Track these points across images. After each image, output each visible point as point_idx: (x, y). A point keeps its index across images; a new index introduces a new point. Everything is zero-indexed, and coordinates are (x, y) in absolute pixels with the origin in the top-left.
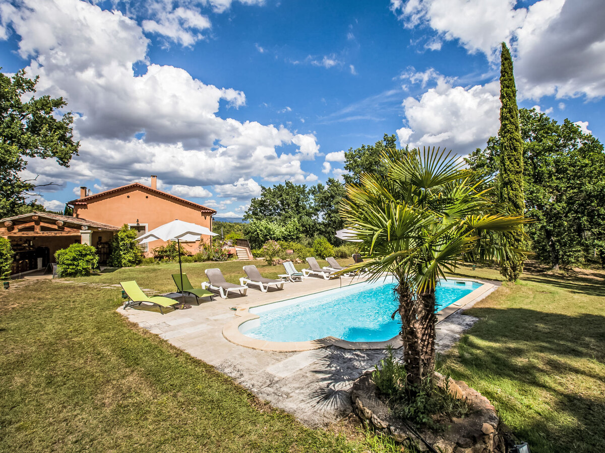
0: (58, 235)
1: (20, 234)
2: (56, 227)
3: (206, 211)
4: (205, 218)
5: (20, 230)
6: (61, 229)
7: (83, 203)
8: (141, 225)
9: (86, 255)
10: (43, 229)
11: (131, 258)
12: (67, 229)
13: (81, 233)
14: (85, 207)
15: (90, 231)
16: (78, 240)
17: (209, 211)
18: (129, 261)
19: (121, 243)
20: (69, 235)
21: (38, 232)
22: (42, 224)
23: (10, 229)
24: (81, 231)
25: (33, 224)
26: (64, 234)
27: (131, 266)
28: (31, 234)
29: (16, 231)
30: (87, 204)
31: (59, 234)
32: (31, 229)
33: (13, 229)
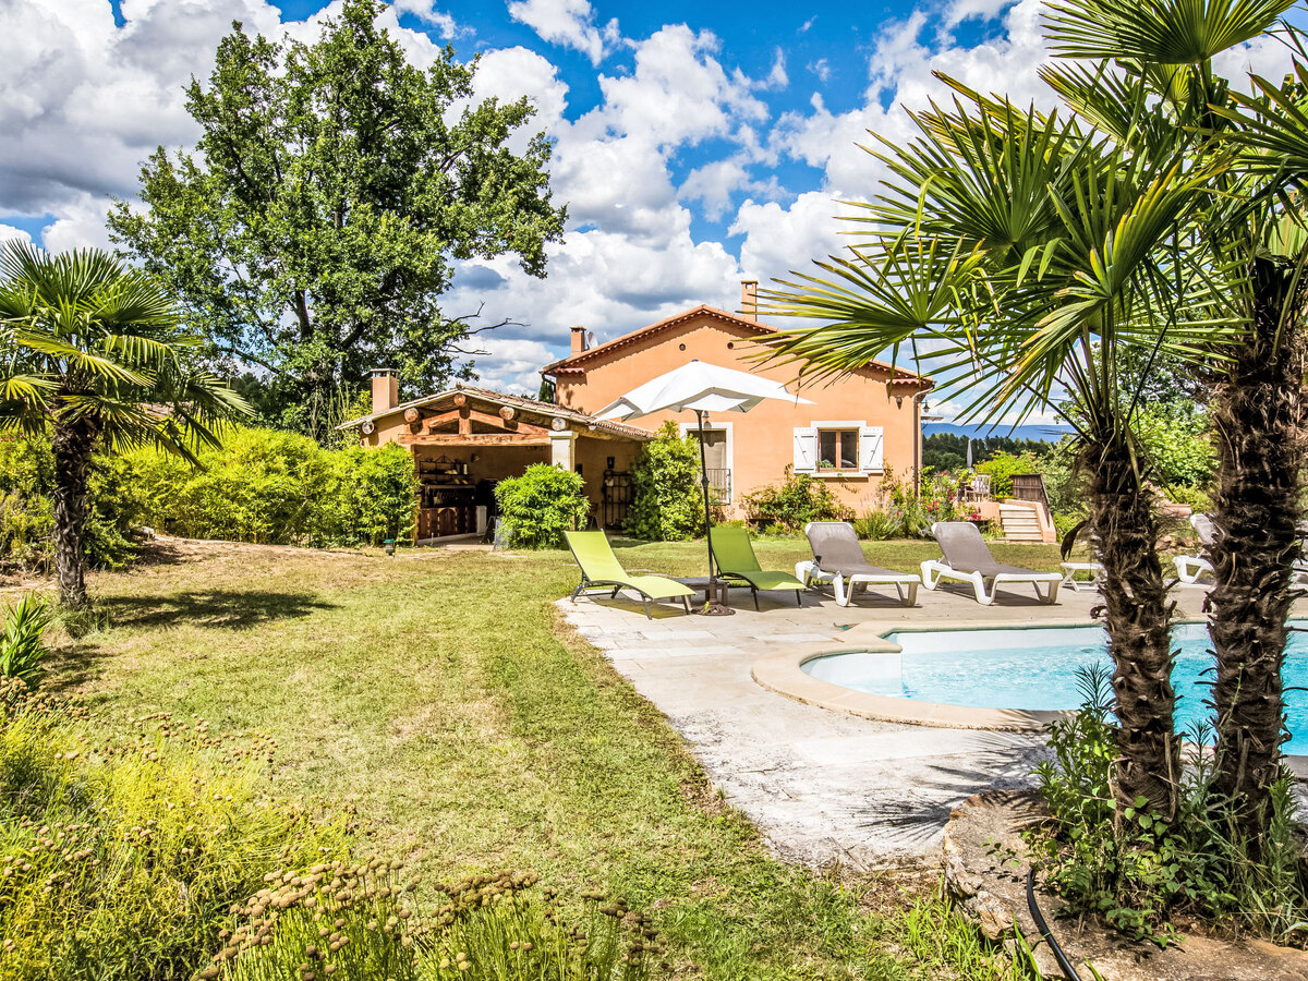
0: (504, 443)
1: (431, 441)
2: (499, 423)
3: (902, 381)
4: (899, 404)
5: (434, 431)
6: (511, 427)
7: (577, 370)
8: (715, 426)
9: (559, 494)
10: (478, 428)
11: (682, 518)
12: (523, 428)
13: (553, 438)
14: (580, 378)
15: (569, 433)
16: (542, 454)
17: (910, 381)
18: (677, 525)
19: (656, 475)
20: (525, 442)
21: (466, 438)
22: (474, 416)
23: (416, 428)
24: (551, 433)
25: (455, 415)
26: (516, 441)
27: (681, 539)
28: (452, 440)
29: (425, 432)
30: (587, 371)
31: (507, 441)
32: (453, 428)
33: (420, 427)
